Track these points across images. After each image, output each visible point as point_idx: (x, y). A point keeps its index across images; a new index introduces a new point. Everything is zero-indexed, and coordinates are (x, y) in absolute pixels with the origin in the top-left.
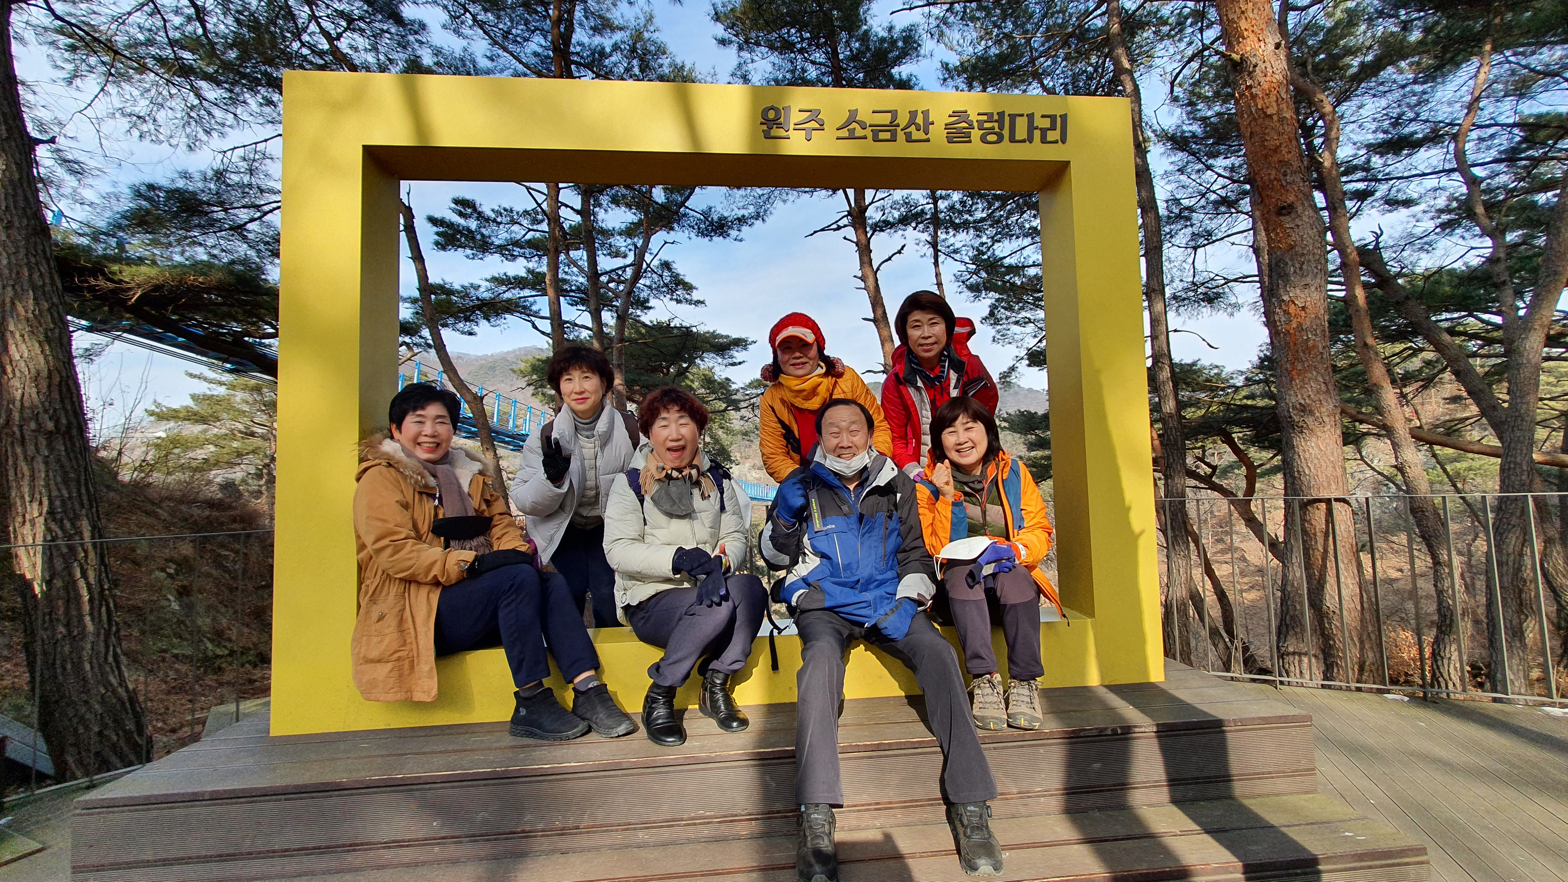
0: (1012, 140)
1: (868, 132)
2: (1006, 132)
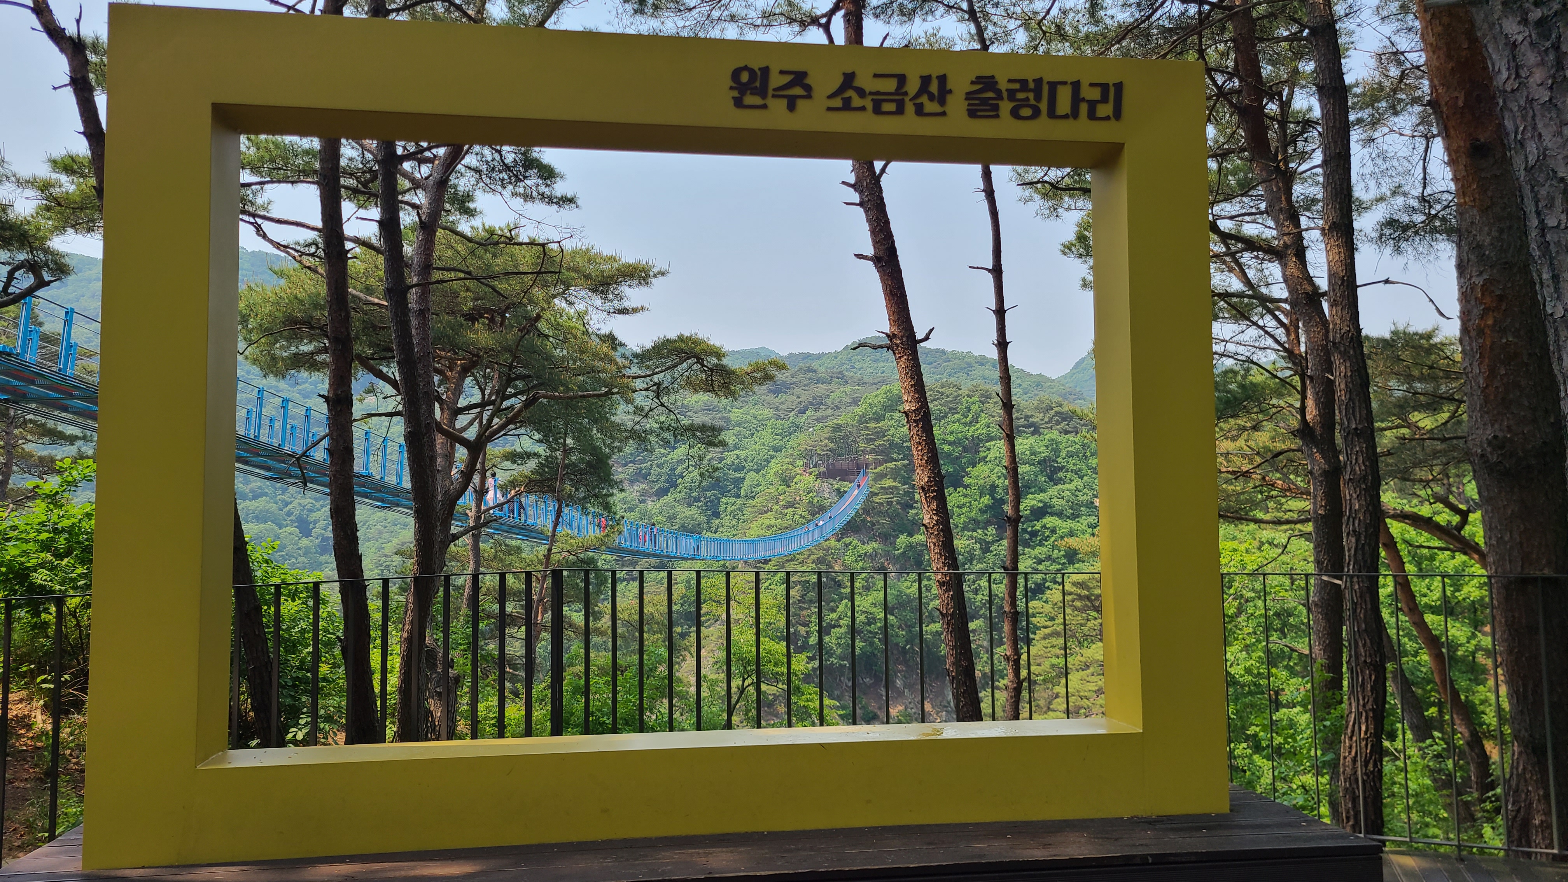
0: (1052, 114)
1: (868, 103)
2: (1044, 106)
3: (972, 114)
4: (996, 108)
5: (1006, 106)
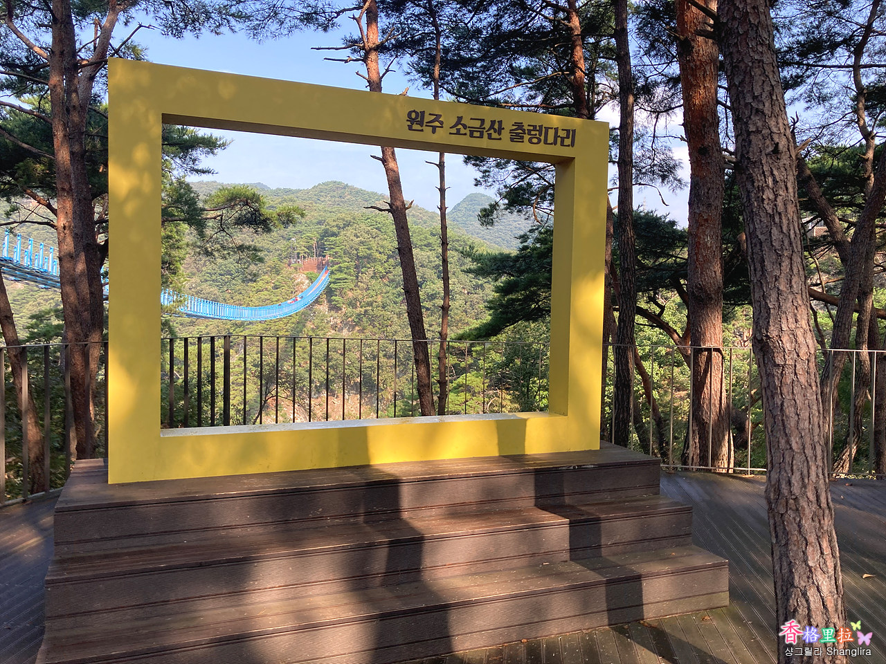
0: (546, 143)
1: (467, 131)
2: (542, 138)
3: (512, 140)
4: (522, 138)
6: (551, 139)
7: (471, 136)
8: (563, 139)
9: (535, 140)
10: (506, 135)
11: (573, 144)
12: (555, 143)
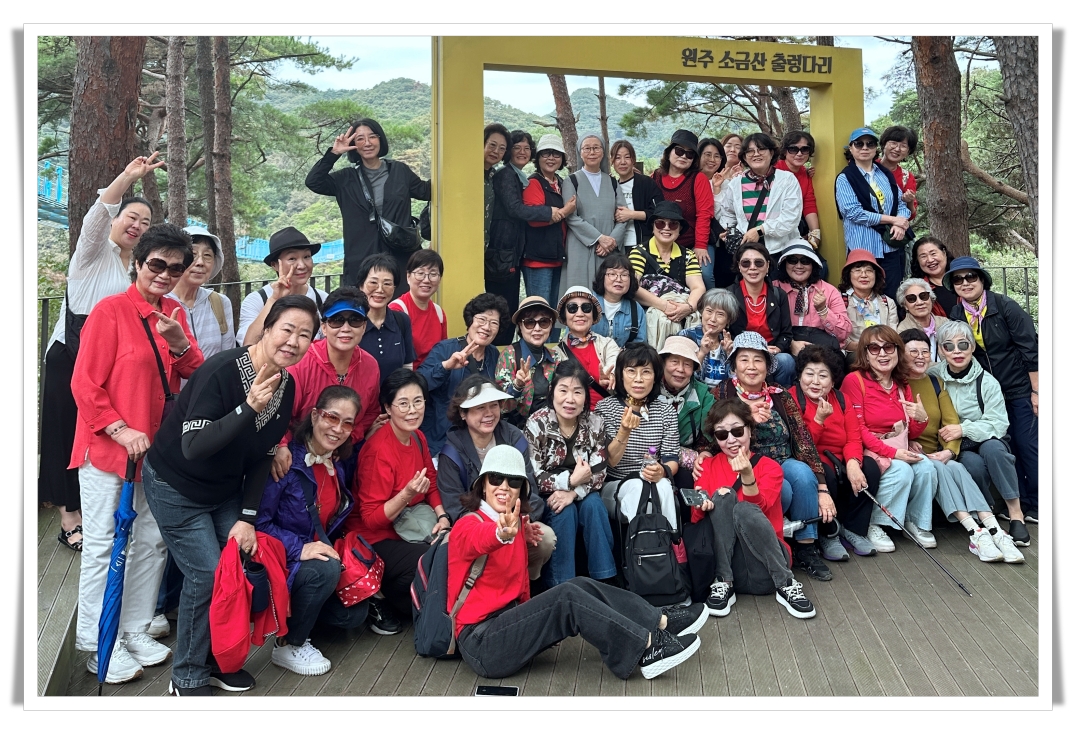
0: (805, 71)
1: (734, 64)
2: (801, 66)
3: (774, 70)
4: (784, 67)
5: (787, 67)
6: (809, 67)
7: (738, 68)
8: (820, 67)
9: (795, 69)
10: (768, 65)
11: (829, 71)
12: (813, 71)
